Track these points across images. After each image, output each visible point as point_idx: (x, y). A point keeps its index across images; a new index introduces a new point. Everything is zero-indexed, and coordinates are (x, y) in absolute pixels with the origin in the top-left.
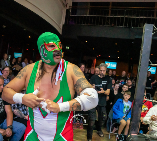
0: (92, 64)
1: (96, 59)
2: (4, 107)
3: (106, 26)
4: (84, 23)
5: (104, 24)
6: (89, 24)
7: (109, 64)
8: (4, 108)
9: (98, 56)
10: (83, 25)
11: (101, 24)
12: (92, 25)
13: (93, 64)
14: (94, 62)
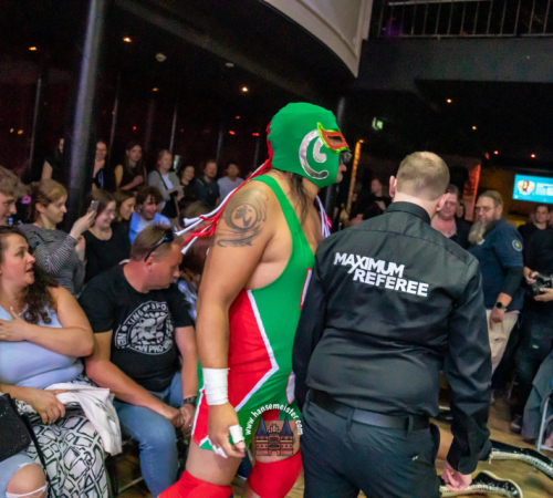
0: (466, 186)
1: (479, 167)
2: (174, 334)
3: (530, 35)
4: (442, 31)
5: (523, 29)
6: (463, 34)
7: (532, 184)
8: (173, 338)
9: (487, 156)
10: (439, 36)
11: (508, 29)
12: (474, 35)
13: (470, 184)
14: (474, 178)
